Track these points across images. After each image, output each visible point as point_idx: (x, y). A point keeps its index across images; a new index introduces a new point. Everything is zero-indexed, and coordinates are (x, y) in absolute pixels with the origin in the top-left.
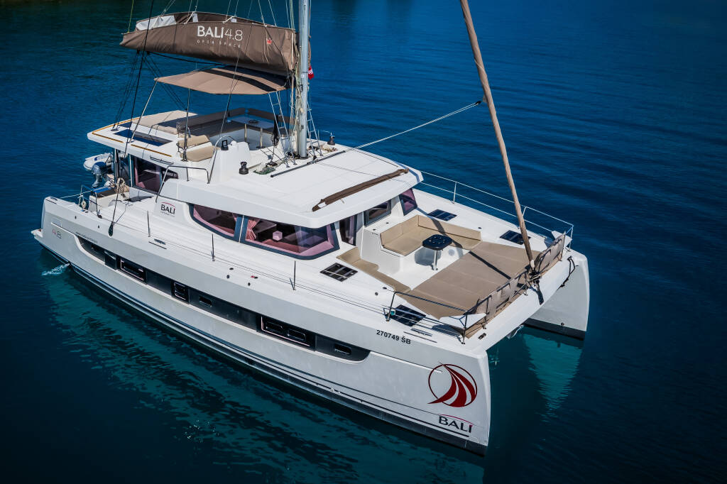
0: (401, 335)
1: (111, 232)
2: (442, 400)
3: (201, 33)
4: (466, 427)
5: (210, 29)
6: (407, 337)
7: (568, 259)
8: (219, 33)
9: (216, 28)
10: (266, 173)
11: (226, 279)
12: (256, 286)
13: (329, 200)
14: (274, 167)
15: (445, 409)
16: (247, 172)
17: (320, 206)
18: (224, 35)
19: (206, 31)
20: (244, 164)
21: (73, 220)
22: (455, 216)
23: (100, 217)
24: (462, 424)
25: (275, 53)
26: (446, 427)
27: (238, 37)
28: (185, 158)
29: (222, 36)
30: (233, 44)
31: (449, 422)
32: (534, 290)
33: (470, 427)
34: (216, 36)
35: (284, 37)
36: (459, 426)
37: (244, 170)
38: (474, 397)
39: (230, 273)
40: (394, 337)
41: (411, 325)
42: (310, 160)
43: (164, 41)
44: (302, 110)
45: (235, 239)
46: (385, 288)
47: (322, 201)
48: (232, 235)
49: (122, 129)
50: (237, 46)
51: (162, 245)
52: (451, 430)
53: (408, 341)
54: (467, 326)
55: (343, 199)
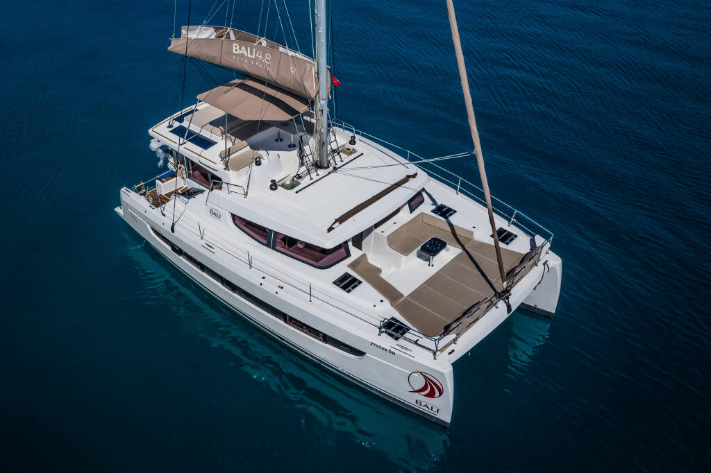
0: (388, 348)
1: (173, 230)
2: (418, 391)
3: (236, 50)
4: (435, 409)
5: (243, 48)
6: (393, 350)
7: (544, 264)
8: (251, 54)
9: (249, 48)
10: (292, 188)
11: (259, 285)
12: (282, 295)
13: (341, 220)
14: (299, 181)
15: (420, 397)
16: (276, 188)
17: (333, 226)
18: (256, 57)
19: (240, 49)
20: (273, 181)
21: (144, 213)
22: (455, 212)
23: (164, 215)
24: (432, 408)
25: (299, 83)
26: (421, 407)
27: (267, 60)
28: (227, 168)
29: (254, 57)
30: (263, 66)
31: (423, 404)
32: (505, 302)
33: (438, 410)
34: (249, 56)
35: (305, 69)
36: (430, 408)
37: (274, 186)
38: (441, 394)
39: (262, 281)
40: (383, 349)
41: (397, 339)
42: (331, 169)
43: (205, 52)
44: (322, 130)
45: (268, 245)
46: (382, 301)
47: (336, 221)
48: (265, 242)
49: (177, 124)
50: (266, 68)
51: (211, 249)
52: (424, 409)
53: (394, 353)
54: (439, 349)
55: (354, 216)
